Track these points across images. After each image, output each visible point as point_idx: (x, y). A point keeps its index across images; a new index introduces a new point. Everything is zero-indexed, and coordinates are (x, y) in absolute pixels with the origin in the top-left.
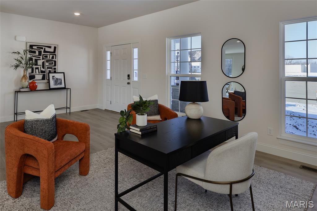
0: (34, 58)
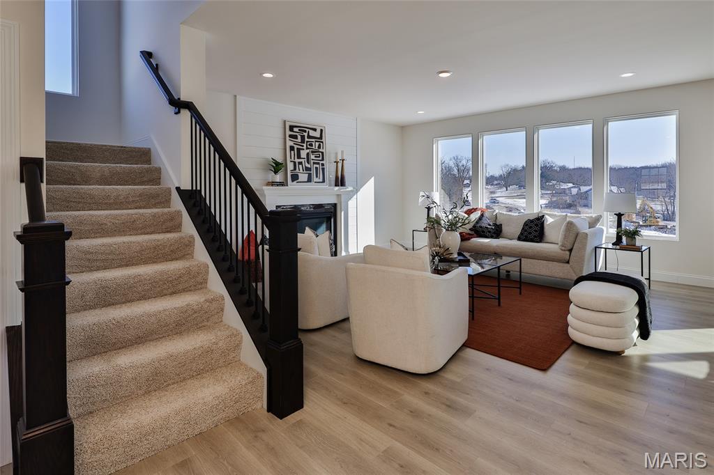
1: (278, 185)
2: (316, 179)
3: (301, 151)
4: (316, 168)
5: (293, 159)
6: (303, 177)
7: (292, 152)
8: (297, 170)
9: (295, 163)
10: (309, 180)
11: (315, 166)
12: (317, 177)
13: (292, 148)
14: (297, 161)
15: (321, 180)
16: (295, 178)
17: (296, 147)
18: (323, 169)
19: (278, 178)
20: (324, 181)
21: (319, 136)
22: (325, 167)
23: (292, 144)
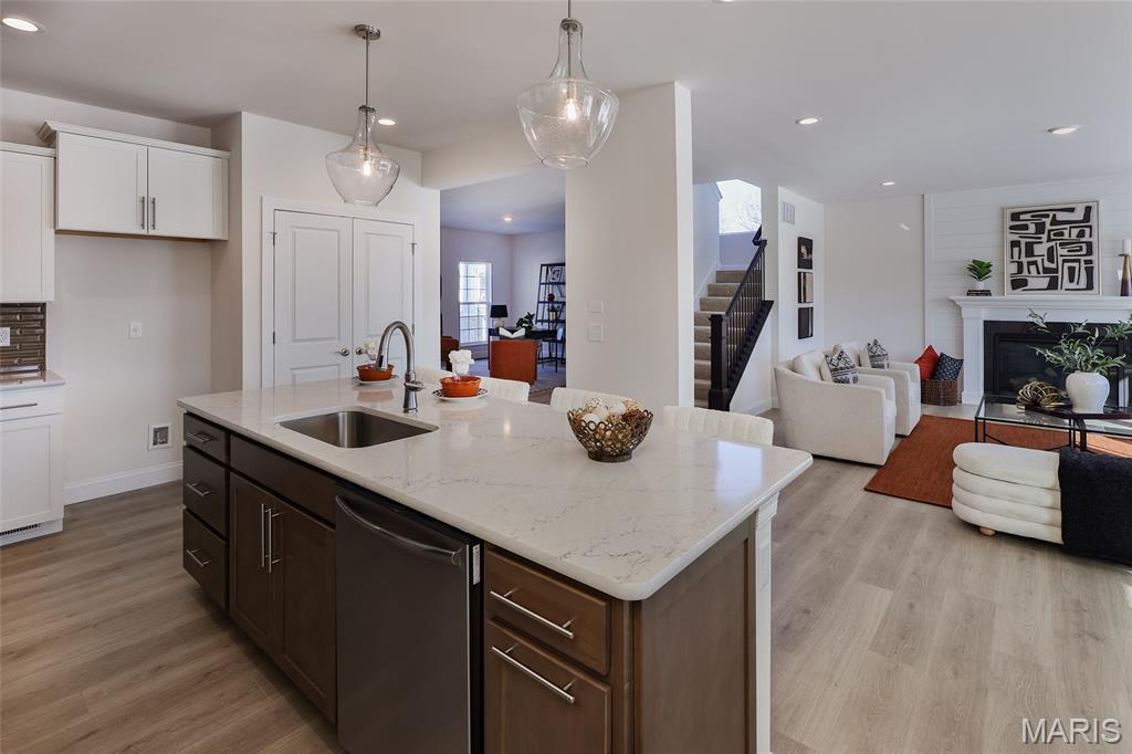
0: (1023, 241)
1: (977, 295)
5: (1016, 258)
7: (1016, 250)
8: (1025, 272)
13: (1015, 244)
14: (1025, 260)
16: (1018, 284)
19: (981, 285)
23: (1016, 237)
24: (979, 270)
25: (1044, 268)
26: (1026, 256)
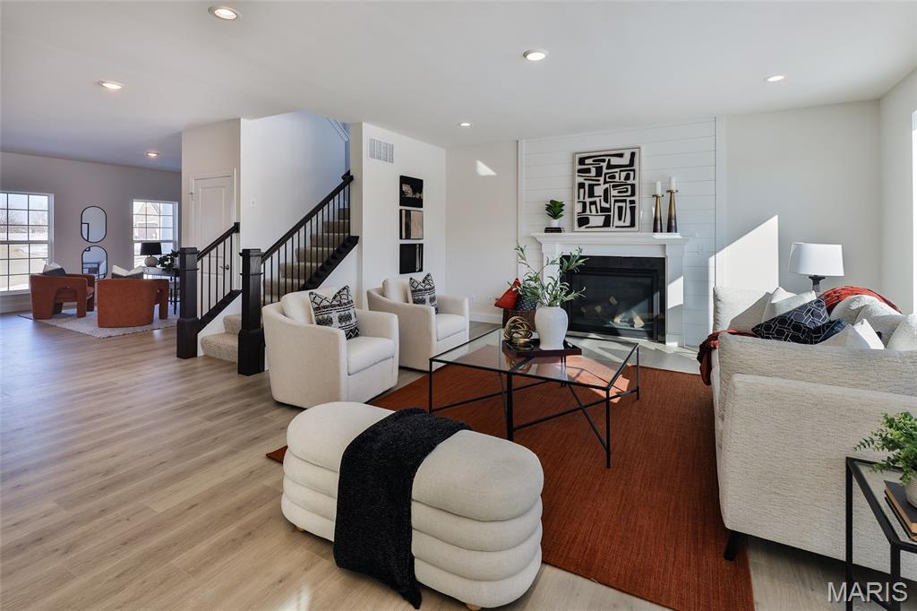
2: (617, 222)
3: (595, 187)
4: (620, 209)
6: (597, 220)
7: (582, 191)
8: (588, 212)
9: (584, 204)
10: (607, 223)
11: (617, 204)
12: (620, 219)
13: (581, 186)
14: (588, 200)
15: (628, 223)
16: (583, 221)
17: (587, 183)
18: (633, 210)
20: (633, 224)
21: (628, 163)
22: (637, 205)
23: (581, 180)
24: (554, 209)
25: (601, 207)
26: (589, 197)
